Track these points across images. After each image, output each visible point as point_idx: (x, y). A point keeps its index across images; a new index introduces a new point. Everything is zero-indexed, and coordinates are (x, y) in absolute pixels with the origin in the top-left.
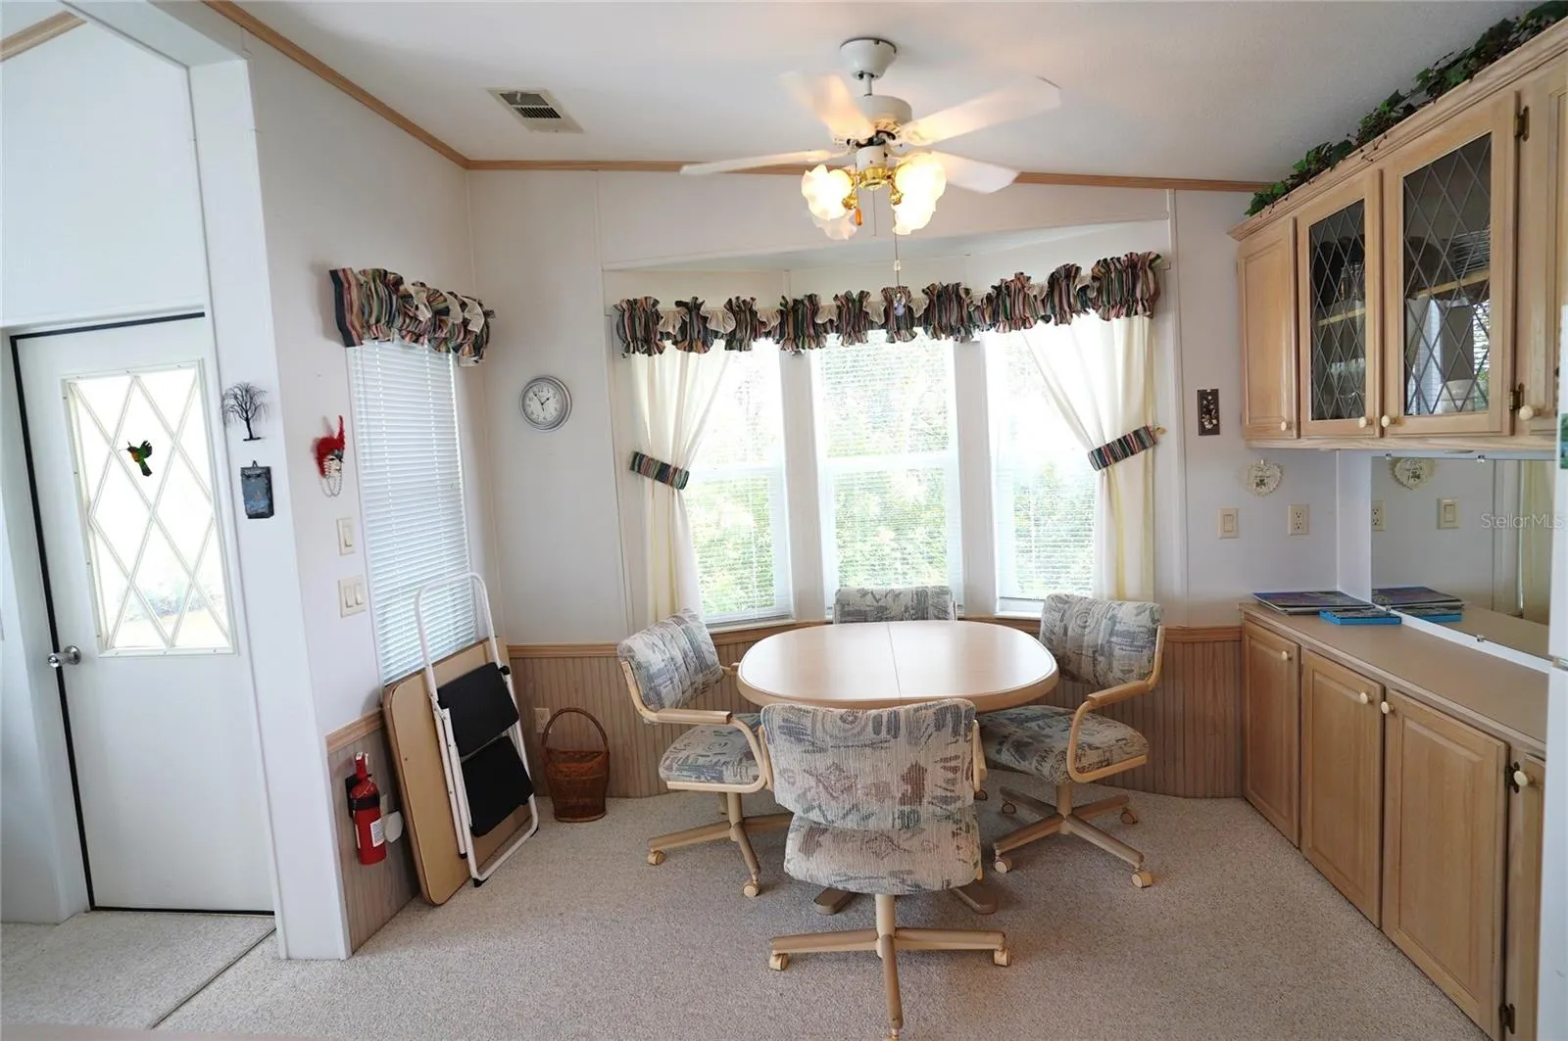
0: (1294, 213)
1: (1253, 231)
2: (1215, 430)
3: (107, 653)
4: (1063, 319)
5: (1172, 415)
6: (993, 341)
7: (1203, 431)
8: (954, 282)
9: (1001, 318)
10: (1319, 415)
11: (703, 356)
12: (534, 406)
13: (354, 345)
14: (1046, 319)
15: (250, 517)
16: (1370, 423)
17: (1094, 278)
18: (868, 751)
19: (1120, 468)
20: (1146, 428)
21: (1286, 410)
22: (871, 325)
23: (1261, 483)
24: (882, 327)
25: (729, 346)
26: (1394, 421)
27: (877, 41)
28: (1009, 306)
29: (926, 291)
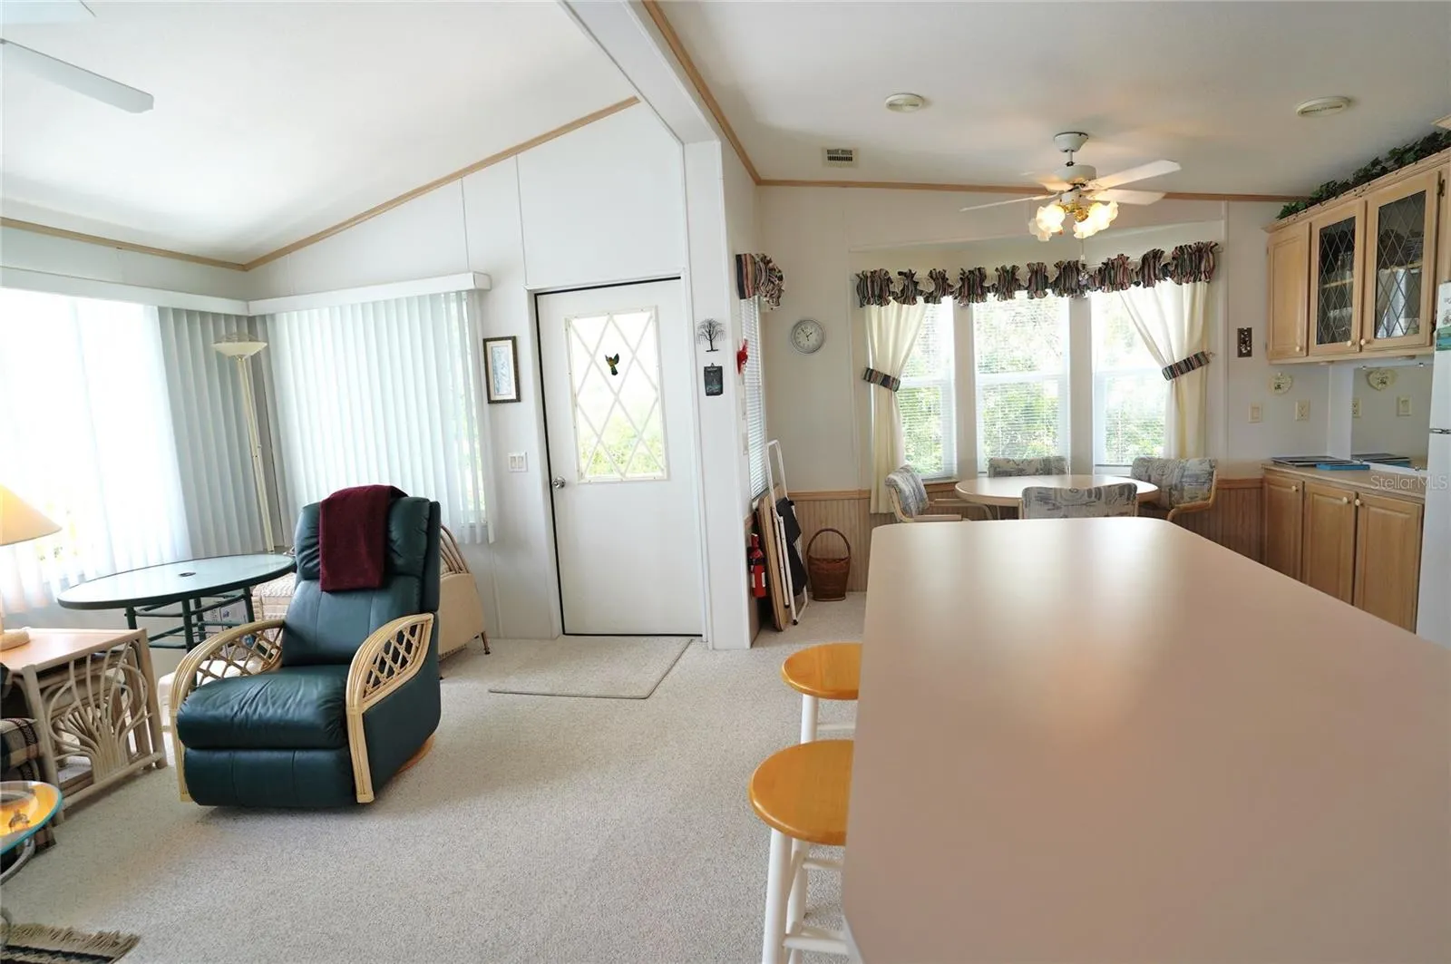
0: (1309, 220)
1: (1277, 229)
2: (1249, 354)
3: (583, 481)
4: (1149, 284)
5: (1222, 345)
6: (1098, 299)
7: (1241, 354)
8: (1075, 260)
9: (1107, 282)
10: (1320, 341)
11: (912, 307)
12: (802, 338)
13: (745, 298)
14: (1137, 284)
15: (708, 394)
16: (1353, 344)
17: (1174, 258)
18: (1084, 507)
19: (1184, 379)
20: (1203, 353)
21: (1300, 340)
22: (1020, 287)
23: (1279, 387)
24: (1026, 289)
25: (927, 301)
26: (1368, 342)
27: (1080, 134)
28: (1112, 275)
29: (1057, 266)
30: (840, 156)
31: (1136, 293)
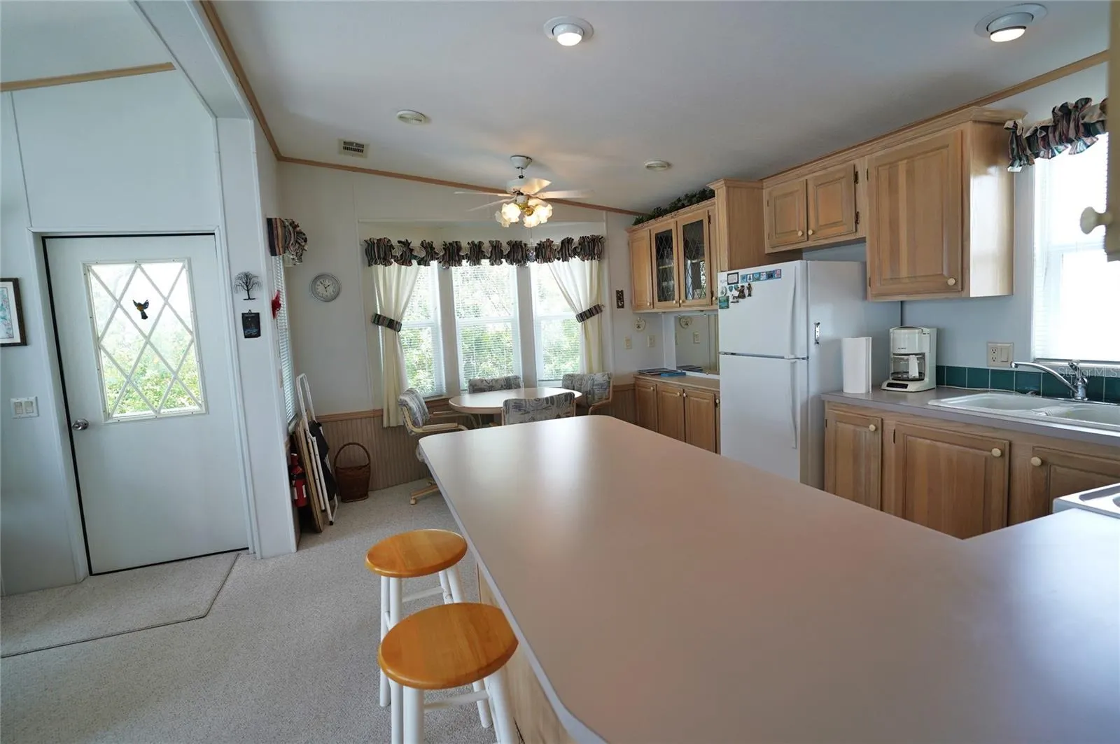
0: (649, 228)
1: (634, 231)
2: (623, 306)
3: (110, 421)
4: (565, 259)
5: (608, 301)
6: (534, 267)
7: (619, 307)
8: (520, 240)
9: (540, 257)
10: (659, 300)
11: (409, 268)
12: (320, 289)
13: (276, 255)
14: (559, 259)
15: (246, 337)
16: (676, 302)
17: (580, 244)
19: (589, 321)
20: (598, 305)
21: (649, 299)
22: (485, 257)
23: (639, 327)
24: (489, 258)
25: (419, 264)
26: (683, 302)
27: (527, 158)
28: (545, 252)
29: (509, 243)
30: (354, 148)
31: (557, 264)
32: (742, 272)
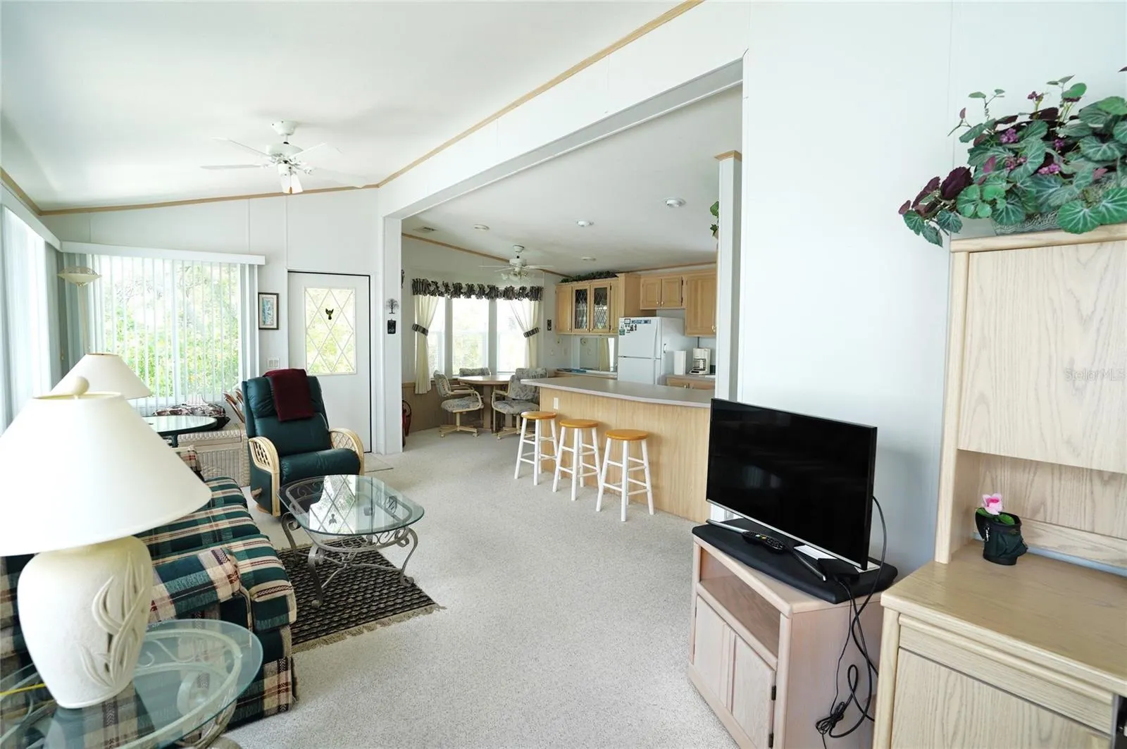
0: (572, 285)
1: (561, 285)
2: (550, 329)
4: (520, 299)
5: (543, 326)
6: (501, 302)
7: (548, 330)
8: (496, 285)
9: (505, 296)
10: (575, 328)
11: (434, 297)
14: (516, 298)
15: (389, 333)
16: (587, 330)
17: (530, 291)
19: (531, 337)
20: (537, 328)
21: (569, 324)
22: (474, 294)
23: (559, 342)
24: (477, 295)
25: (440, 295)
27: (522, 247)
28: (509, 294)
29: (488, 286)
30: (428, 229)
31: (515, 301)
32: (632, 319)
